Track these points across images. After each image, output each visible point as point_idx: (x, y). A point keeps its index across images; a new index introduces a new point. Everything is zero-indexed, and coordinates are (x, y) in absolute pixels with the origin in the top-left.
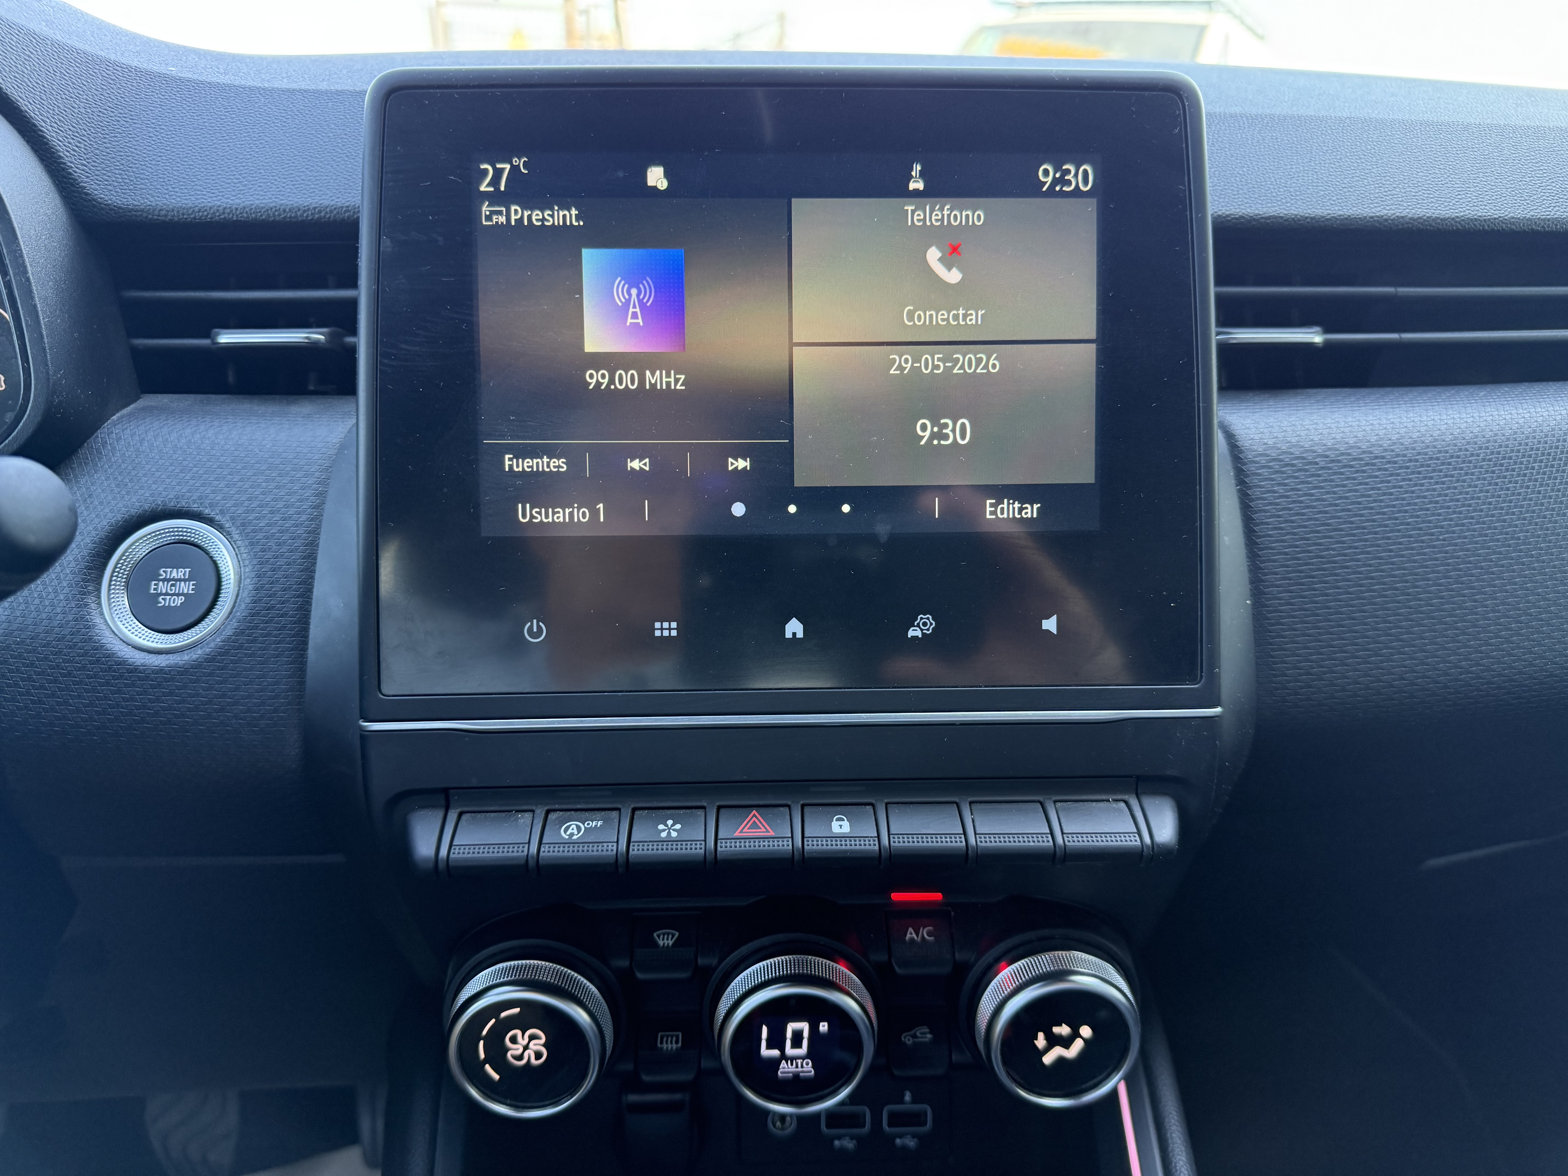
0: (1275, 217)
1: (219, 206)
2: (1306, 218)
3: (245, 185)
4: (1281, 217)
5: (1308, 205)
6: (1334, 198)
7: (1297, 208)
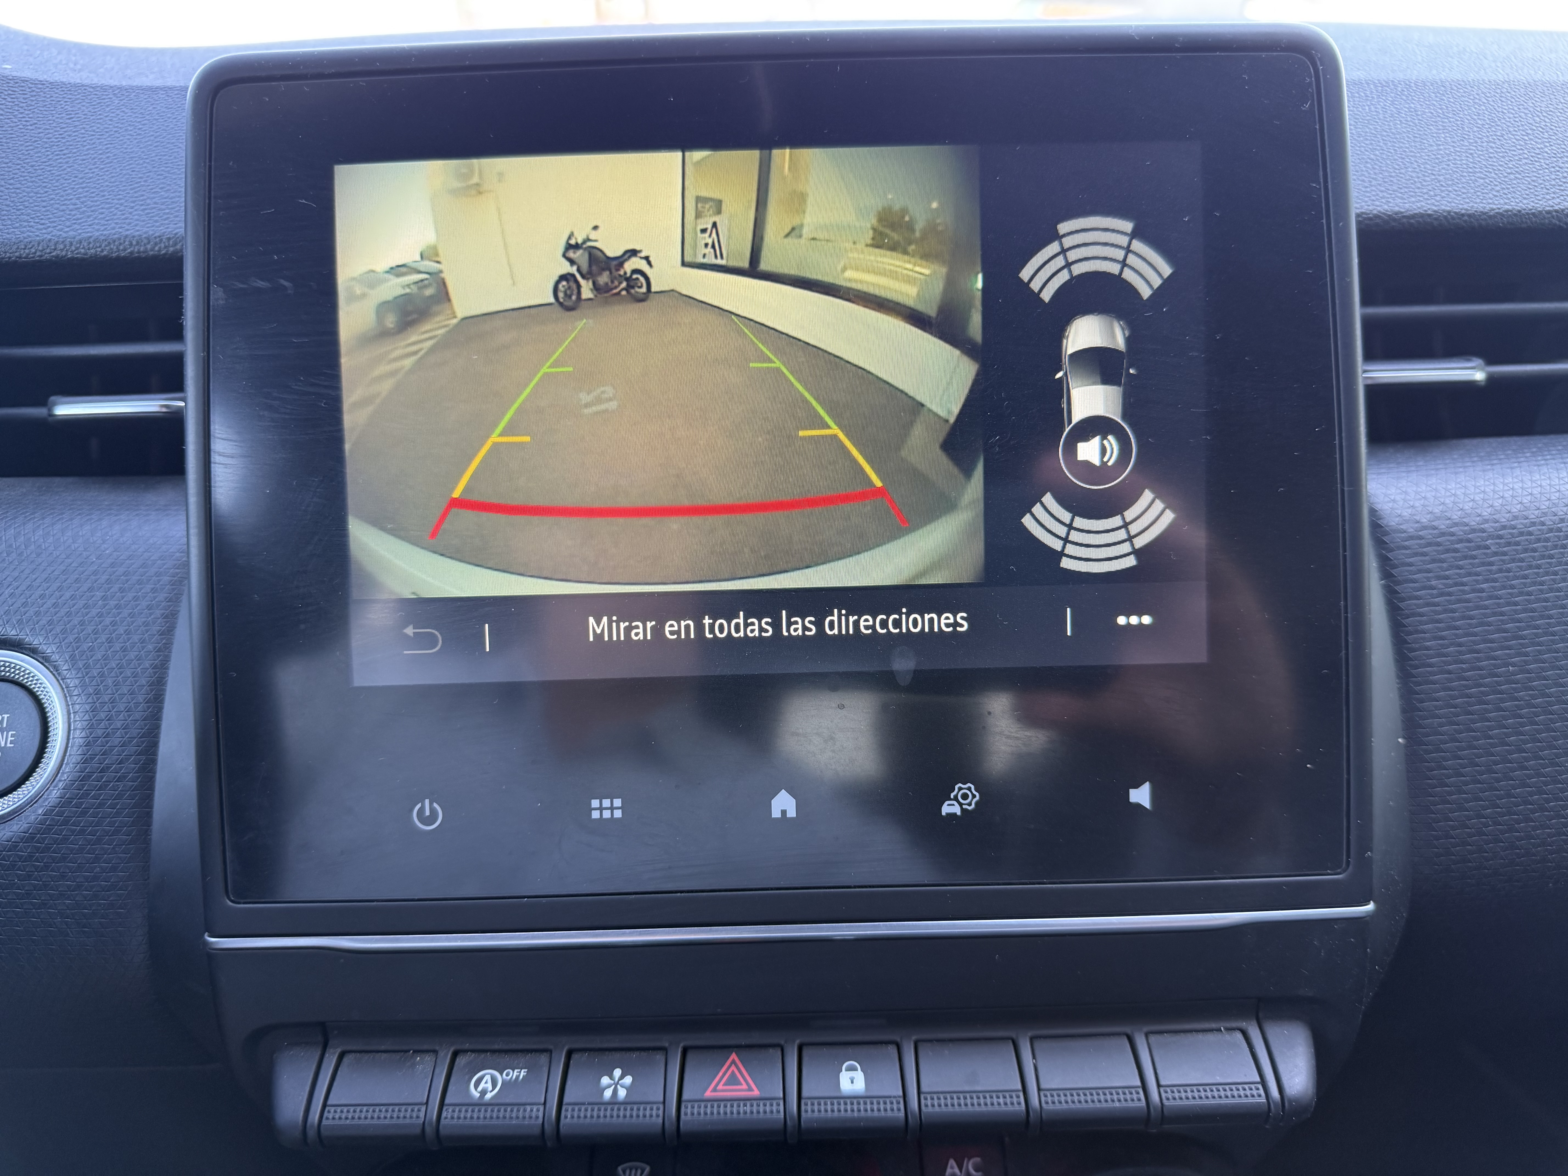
0: (1422, 215)
1: (50, 240)
2: (1463, 215)
3: (84, 212)
4: (1429, 215)
5: (1464, 198)
6: (1498, 188)
7: (1450, 202)
